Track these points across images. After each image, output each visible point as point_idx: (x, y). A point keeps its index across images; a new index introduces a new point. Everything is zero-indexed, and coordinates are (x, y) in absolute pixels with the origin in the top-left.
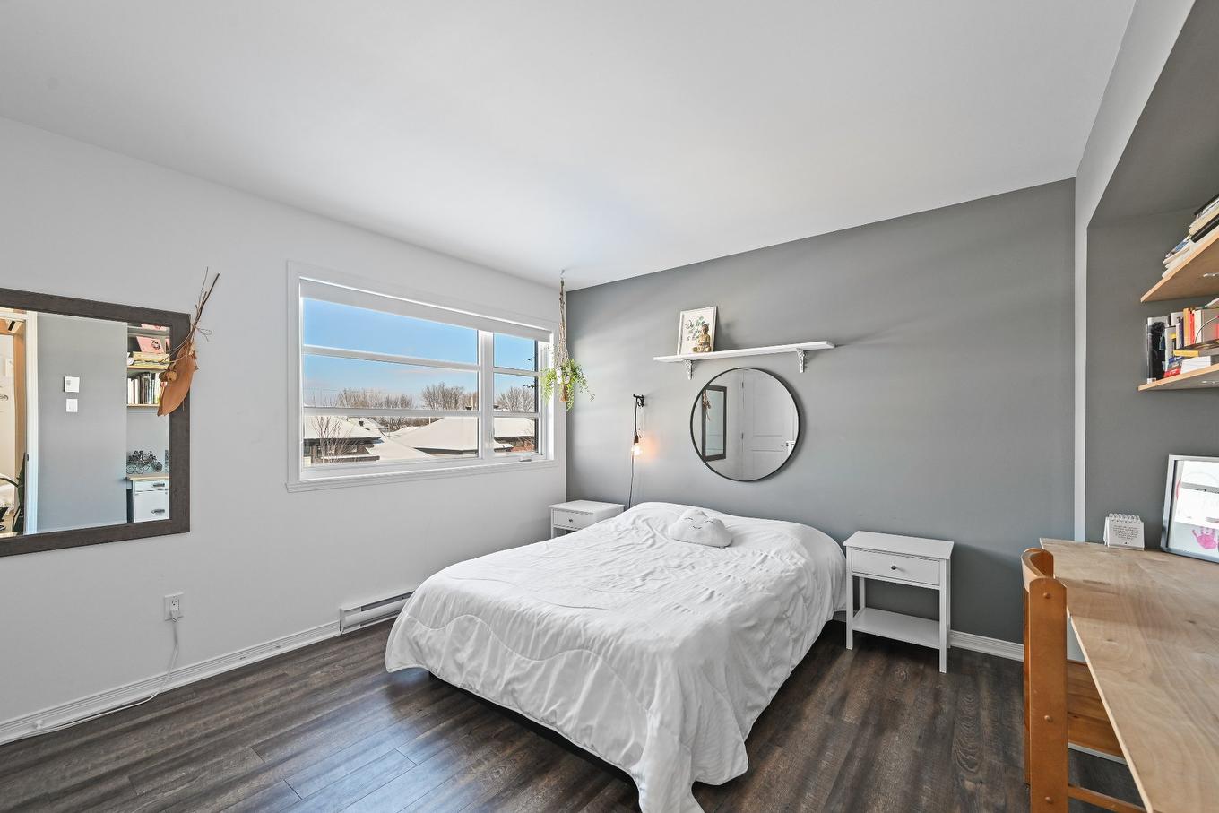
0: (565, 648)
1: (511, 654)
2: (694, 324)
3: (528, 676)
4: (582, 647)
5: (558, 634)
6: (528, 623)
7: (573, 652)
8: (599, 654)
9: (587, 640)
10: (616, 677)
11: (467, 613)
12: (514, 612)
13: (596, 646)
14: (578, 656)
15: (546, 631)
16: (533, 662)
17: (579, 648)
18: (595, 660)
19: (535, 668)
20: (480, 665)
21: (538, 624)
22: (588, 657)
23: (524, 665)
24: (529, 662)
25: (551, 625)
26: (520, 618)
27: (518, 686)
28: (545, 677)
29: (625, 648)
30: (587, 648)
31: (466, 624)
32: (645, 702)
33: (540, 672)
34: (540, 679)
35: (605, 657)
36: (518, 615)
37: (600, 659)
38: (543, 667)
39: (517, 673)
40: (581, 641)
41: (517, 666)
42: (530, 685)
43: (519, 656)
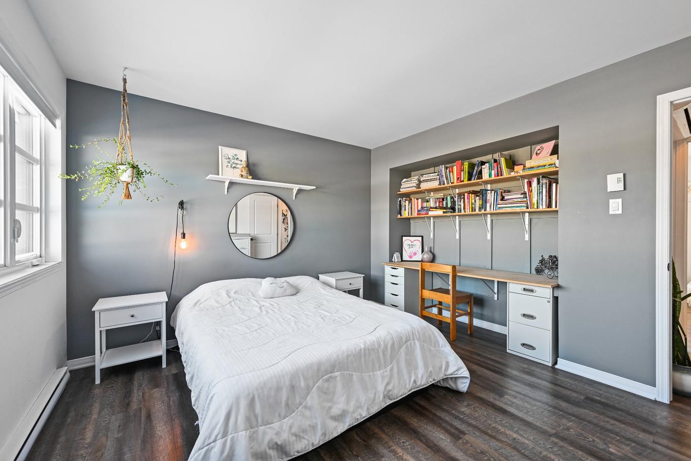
0: (400, 347)
1: (374, 375)
2: (231, 158)
3: (391, 377)
4: (406, 342)
5: (393, 344)
6: (374, 350)
7: (404, 347)
8: (414, 340)
9: (406, 337)
10: (425, 345)
11: (322, 377)
12: (361, 350)
13: (411, 337)
14: (407, 347)
15: (386, 347)
16: (388, 368)
17: (405, 343)
18: (415, 343)
19: (391, 370)
20: (357, 400)
21: (379, 346)
22: (411, 345)
23: (385, 374)
24: (386, 371)
25: (386, 342)
26: (367, 351)
27: (390, 387)
28: (399, 371)
29: (420, 330)
30: (408, 341)
31: (326, 385)
32: (437, 346)
33: (395, 370)
34: (398, 373)
35: (417, 340)
36: (365, 350)
37: (417, 342)
38: (395, 366)
39: (386, 381)
40: (404, 340)
41: (383, 377)
42: (395, 381)
43: (379, 372)
